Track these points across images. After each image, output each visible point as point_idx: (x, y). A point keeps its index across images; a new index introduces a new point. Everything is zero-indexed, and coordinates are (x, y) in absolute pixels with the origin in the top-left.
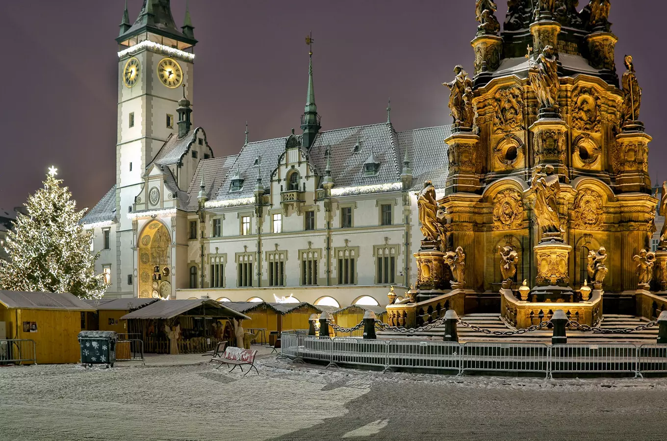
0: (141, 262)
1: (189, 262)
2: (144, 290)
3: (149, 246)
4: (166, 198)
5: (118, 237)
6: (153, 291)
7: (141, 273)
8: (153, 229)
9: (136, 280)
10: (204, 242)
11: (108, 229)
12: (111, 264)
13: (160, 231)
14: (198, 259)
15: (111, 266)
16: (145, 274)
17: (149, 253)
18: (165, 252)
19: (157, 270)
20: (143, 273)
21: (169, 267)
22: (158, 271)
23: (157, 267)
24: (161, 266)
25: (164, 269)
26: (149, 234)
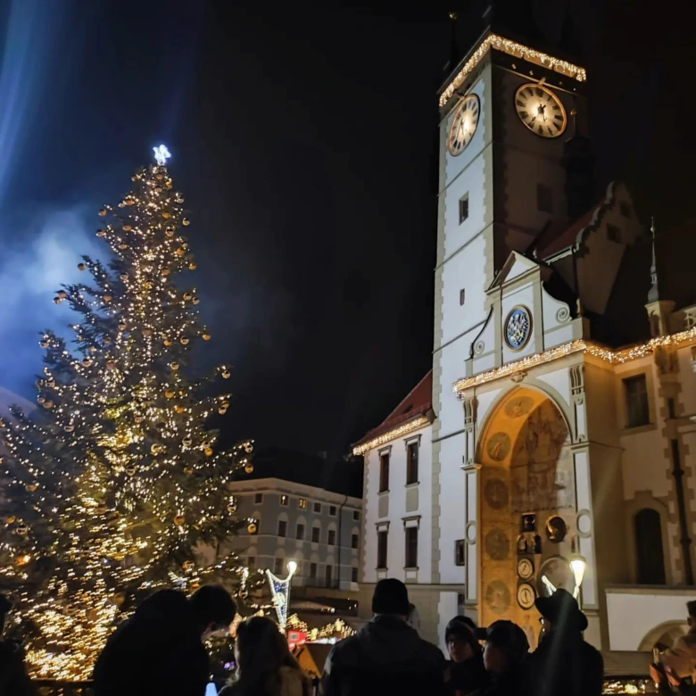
0: (486, 504)
1: (629, 496)
2: (494, 582)
3: (506, 463)
4: (550, 322)
5: (436, 454)
6: (519, 585)
7: (485, 534)
8: (517, 416)
9: (472, 552)
10: (681, 429)
11: (416, 440)
12: (420, 517)
13: (535, 421)
14: (663, 487)
15: (421, 520)
16: (497, 537)
17: (506, 479)
18: (549, 475)
19: (529, 524)
20: (491, 534)
21: (563, 514)
22: (532, 528)
23: (530, 518)
24: (541, 514)
25: (551, 522)
26: (505, 430)
